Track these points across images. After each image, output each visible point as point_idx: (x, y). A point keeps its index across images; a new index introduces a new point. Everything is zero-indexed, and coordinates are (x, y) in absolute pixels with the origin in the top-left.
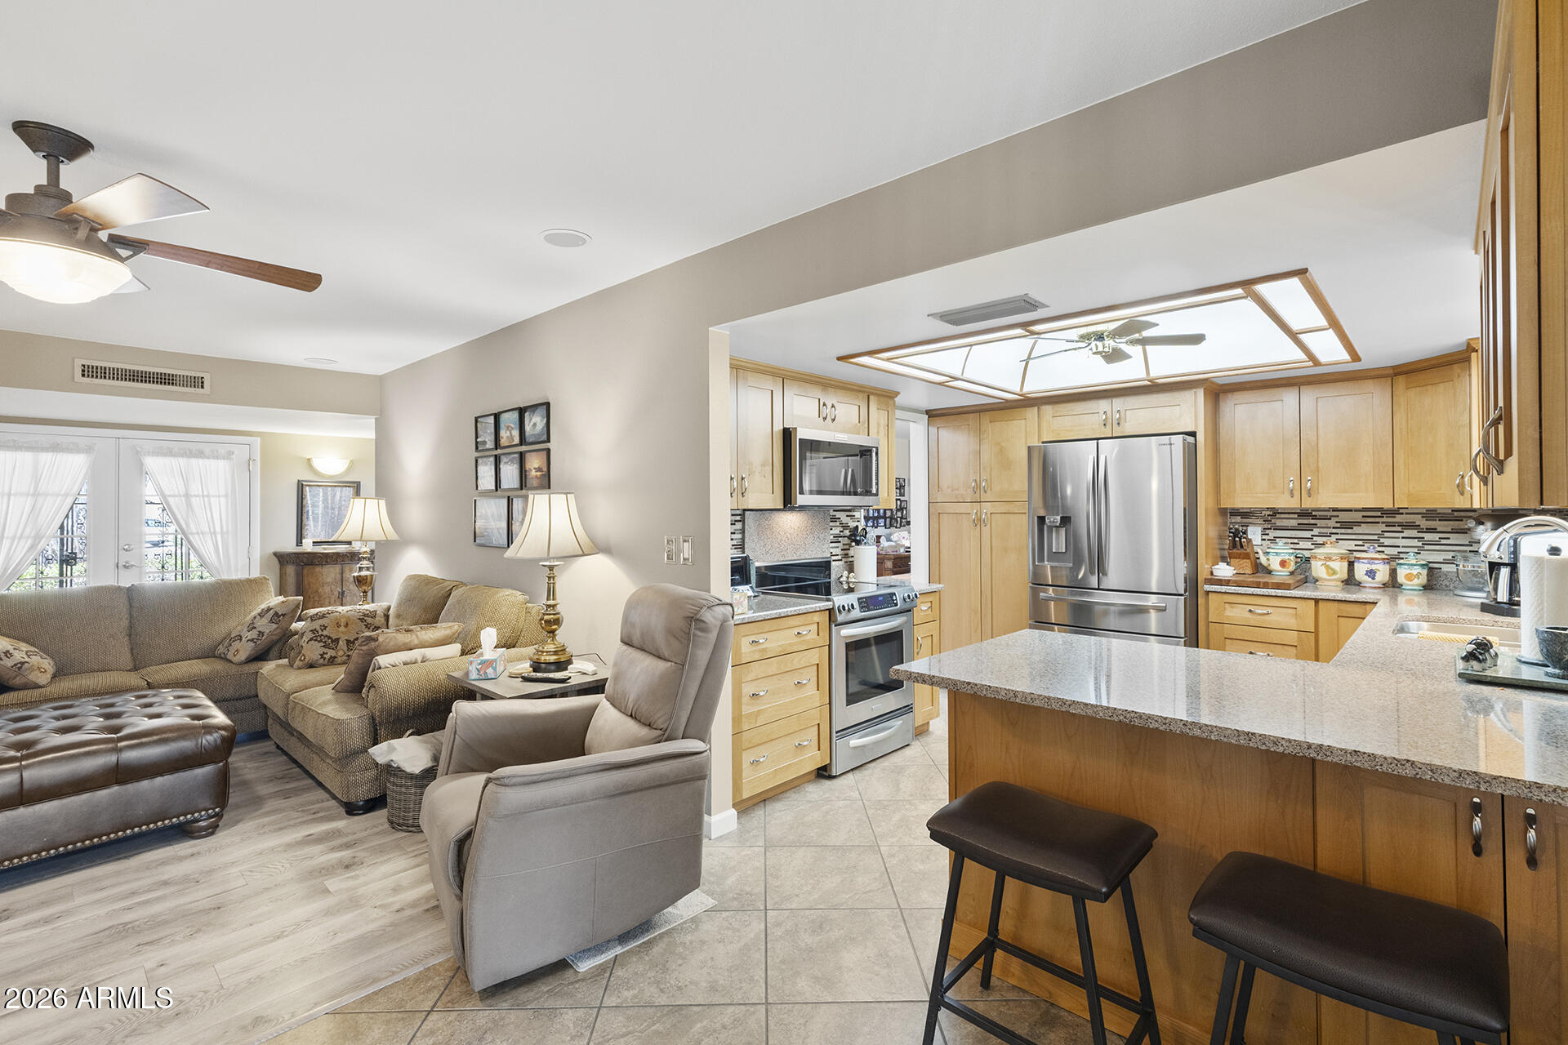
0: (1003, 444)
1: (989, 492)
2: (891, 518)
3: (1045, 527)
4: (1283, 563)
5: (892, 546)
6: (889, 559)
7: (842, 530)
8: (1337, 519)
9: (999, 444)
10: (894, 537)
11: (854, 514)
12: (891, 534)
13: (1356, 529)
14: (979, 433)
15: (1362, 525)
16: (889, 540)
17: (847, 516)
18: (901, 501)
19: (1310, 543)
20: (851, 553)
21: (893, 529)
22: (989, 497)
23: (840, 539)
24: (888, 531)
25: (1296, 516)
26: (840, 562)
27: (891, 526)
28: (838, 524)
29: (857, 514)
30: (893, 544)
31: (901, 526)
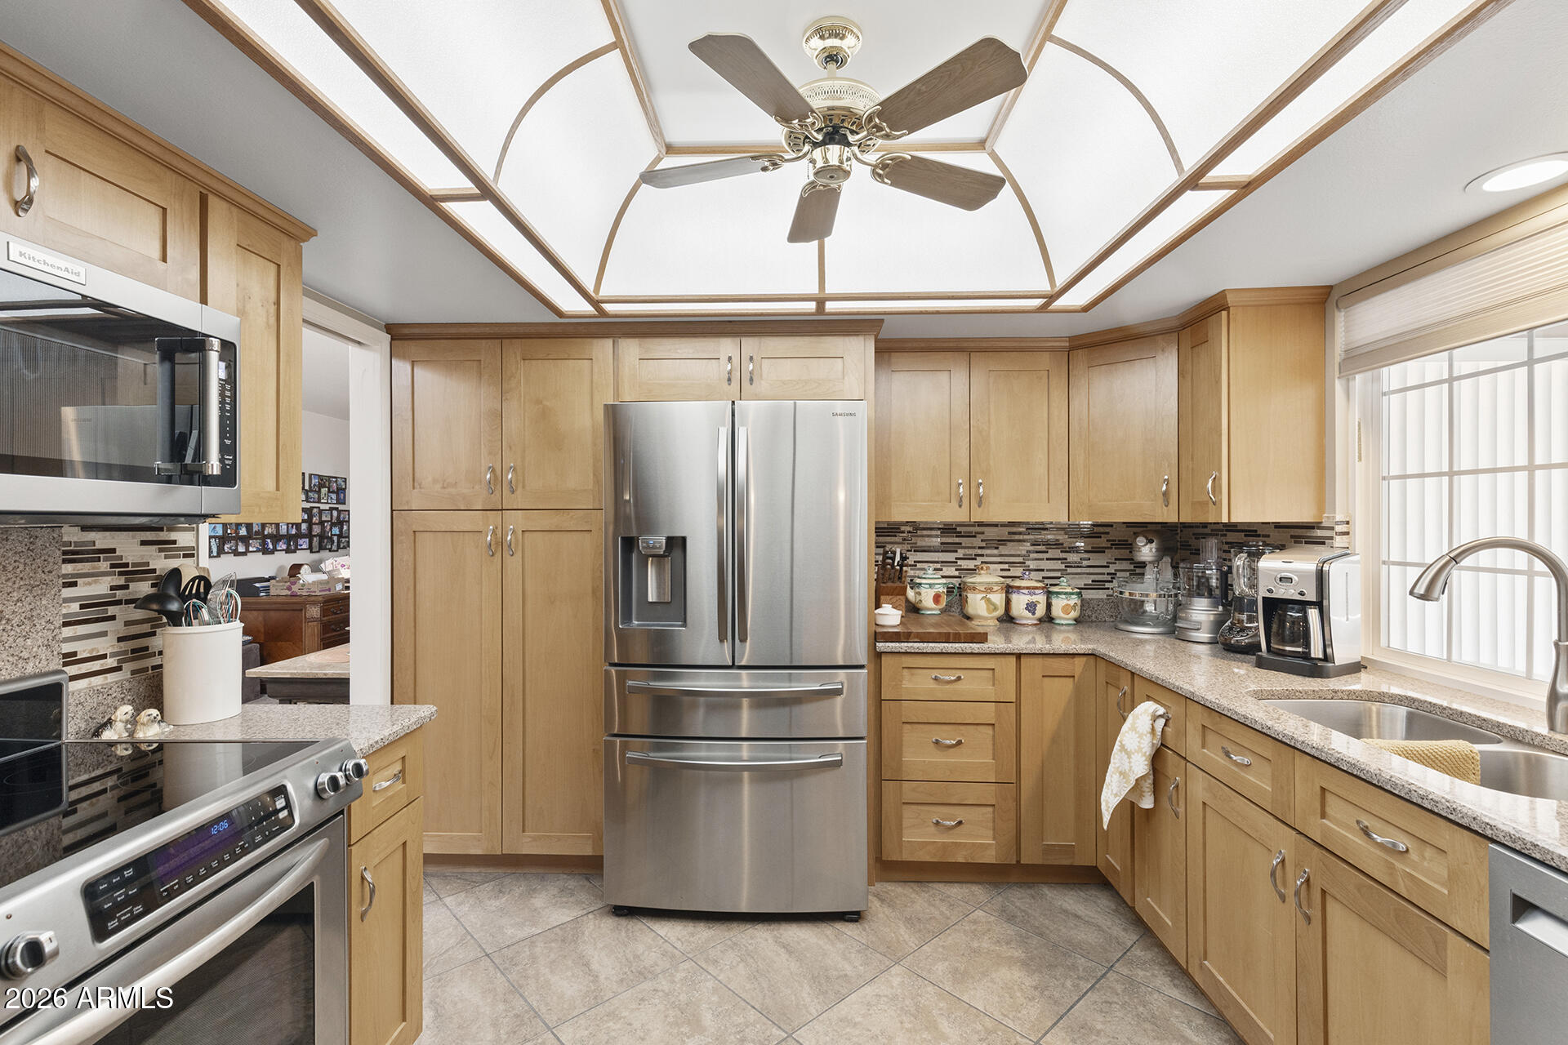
0: (546, 403)
1: (519, 491)
2: (322, 537)
3: (634, 556)
4: (937, 598)
5: (321, 582)
6: (314, 603)
7: (121, 581)
8: (982, 537)
9: (539, 402)
10: (328, 565)
11: (173, 536)
12: (321, 561)
13: (1003, 550)
14: (502, 381)
15: (1008, 543)
16: (316, 568)
17: (144, 543)
18: (339, 512)
19: (954, 569)
20: (155, 643)
21: (324, 554)
22: (519, 500)
23: (111, 610)
24: (316, 556)
25: (939, 532)
26: (111, 678)
27: (321, 548)
28: (104, 566)
29: (184, 539)
30: (325, 577)
31: (339, 547)
